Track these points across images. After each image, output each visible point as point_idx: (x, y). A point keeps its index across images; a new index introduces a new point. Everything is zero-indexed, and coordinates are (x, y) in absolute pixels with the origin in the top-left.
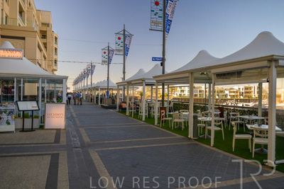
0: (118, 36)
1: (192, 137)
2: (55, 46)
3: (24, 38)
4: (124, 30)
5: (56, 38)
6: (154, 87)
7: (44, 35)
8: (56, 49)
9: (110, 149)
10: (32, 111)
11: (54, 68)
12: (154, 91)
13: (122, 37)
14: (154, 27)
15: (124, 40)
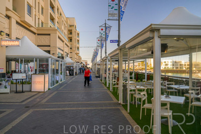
0: (101, 28)
1: (122, 103)
2: (77, 38)
3: (49, 35)
4: (105, 24)
5: (78, 34)
6: (127, 62)
7: (70, 32)
8: (78, 40)
9: (46, 109)
10: (22, 79)
11: (77, 52)
12: (127, 65)
13: (104, 29)
14: (111, 18)
15: (106, 31)
